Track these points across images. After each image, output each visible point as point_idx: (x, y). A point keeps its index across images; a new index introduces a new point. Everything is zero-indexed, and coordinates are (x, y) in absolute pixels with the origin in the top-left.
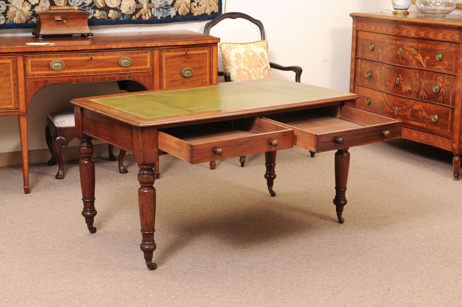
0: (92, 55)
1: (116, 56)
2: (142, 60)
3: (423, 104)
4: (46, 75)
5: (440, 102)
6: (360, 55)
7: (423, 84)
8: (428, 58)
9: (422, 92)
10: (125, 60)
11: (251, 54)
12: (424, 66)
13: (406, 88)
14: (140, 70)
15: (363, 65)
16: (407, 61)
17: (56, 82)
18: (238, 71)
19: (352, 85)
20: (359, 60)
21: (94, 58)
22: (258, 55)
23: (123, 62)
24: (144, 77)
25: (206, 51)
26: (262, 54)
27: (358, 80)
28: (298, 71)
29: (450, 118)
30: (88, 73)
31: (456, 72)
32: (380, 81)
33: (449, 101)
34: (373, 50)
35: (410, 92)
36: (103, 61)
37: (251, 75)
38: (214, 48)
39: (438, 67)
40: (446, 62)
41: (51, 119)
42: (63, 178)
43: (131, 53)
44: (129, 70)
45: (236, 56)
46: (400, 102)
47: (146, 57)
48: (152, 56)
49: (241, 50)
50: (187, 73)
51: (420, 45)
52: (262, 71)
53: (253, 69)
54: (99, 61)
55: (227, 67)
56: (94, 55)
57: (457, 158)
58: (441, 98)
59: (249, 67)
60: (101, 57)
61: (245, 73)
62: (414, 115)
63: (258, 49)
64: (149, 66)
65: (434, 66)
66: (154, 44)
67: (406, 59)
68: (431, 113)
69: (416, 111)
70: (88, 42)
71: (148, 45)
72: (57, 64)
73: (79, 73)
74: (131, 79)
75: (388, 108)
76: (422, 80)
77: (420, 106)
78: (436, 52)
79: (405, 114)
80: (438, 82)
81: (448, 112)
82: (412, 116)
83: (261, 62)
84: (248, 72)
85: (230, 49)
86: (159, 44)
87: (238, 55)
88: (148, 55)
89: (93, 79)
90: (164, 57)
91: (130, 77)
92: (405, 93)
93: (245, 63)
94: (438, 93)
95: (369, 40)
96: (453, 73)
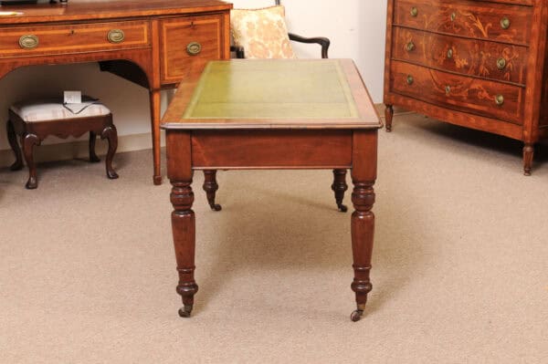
0: (73, 28)
1: (105, 28)
2: (137, 33)
3: (485, 82)
4: (15, 54)
5: (506, 79)
6: (398, 22)
7: (484, 57)
8: (490, 25)
9: (482, 68)
10: (116, 34)
11: (265, 22)
12: (485, 34)
13: (461, 62)
14: (134, 45)
15: (403, 35)
16: (463, 29)
17: (28, 64)
18: (252, 45)
19: (388, 60)
20: (398, 29)
21: (75, 31)
22: (275, 24)
23: (113, 36)
24: (141, 55)
25: (216, 20)
26: (279, 22)
27: (395, 53)
28: (325, 44)
29: (519, 100)
30: (68, 51)
31: (528, 42)
32: (427, 55)
33: (518, 78)
34: (416, 16)
35: (467, 68)
36: (87, 35)
37: (266, 49)
38: (226, 16)
39: (503, 36)
40: (514, 31)
41: (15, 111)
42: (36, 188)
43: (122, 25)
44: (121, 47)
45: (248, 26)
46: (453, 80)
47: (143, 29)
48: (150, 27)
49: (254, 17)
50: (193, 49)
51: (480, 10)
52: (280, 45)
53: (270, 42)
54: (82, 35)
55: (237, 40)
56: (77, 28)
57: (528, 149)
58: (507, 75)
59: (265, 39)
60: (85, 30)
61: (260, 47)
62: (473, 95)
63: (274, 16)
64: (145, 41)
65: (498, 34)
66: (151, 12)
67: (461, 27)
68: (495, 94)
69: (475, 91)
70: (60, 11)
71: (144, 13)
72: (28, 40)
73: (57, 52)
74: (124, 58)
75: (436, 88)
76: (482, 53)
77: (480, 85)
78: (501, 17)
79: (459, 94)
80: (504, 55)
81: (517, 91)
82: (469, 98)
83: (278, 32)
84: (263, 46)
85: (240, 17)
86: (159, 12)
87: (249, 24)
88: (145, 27)
89: (76, 59)
90: (165, 29)
91: (122, 55)
92: (460, 69)
93: (260, 34)
94: (504, 69)
95: (409, 3)
96: (524, 43)
